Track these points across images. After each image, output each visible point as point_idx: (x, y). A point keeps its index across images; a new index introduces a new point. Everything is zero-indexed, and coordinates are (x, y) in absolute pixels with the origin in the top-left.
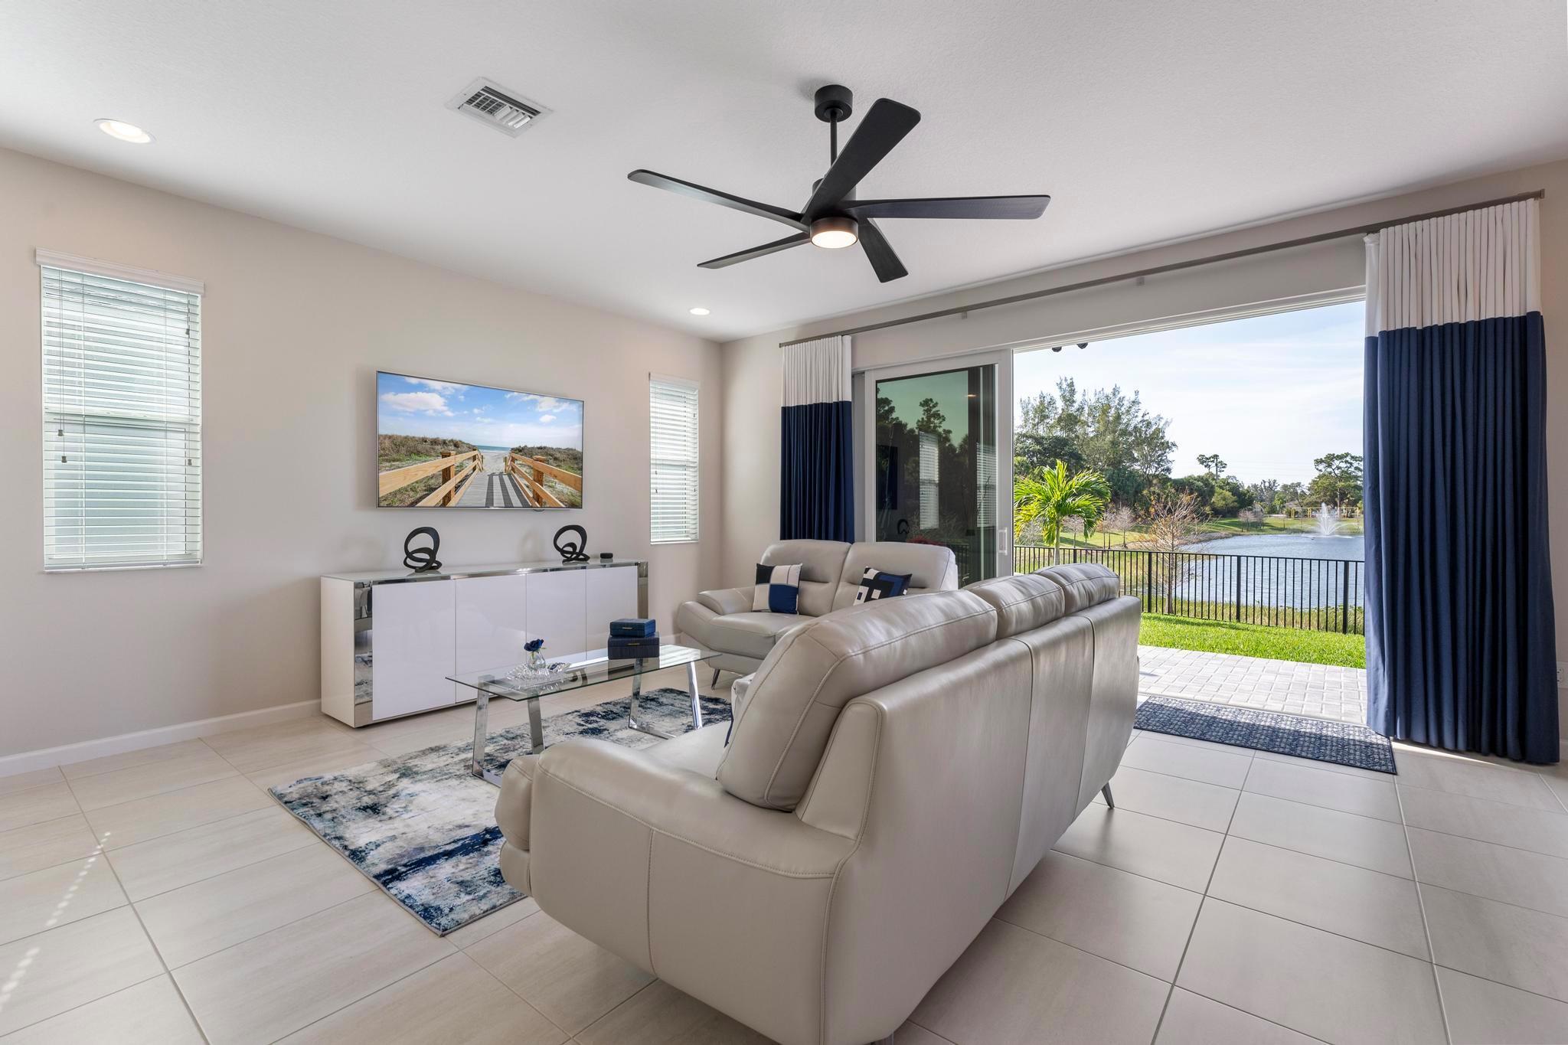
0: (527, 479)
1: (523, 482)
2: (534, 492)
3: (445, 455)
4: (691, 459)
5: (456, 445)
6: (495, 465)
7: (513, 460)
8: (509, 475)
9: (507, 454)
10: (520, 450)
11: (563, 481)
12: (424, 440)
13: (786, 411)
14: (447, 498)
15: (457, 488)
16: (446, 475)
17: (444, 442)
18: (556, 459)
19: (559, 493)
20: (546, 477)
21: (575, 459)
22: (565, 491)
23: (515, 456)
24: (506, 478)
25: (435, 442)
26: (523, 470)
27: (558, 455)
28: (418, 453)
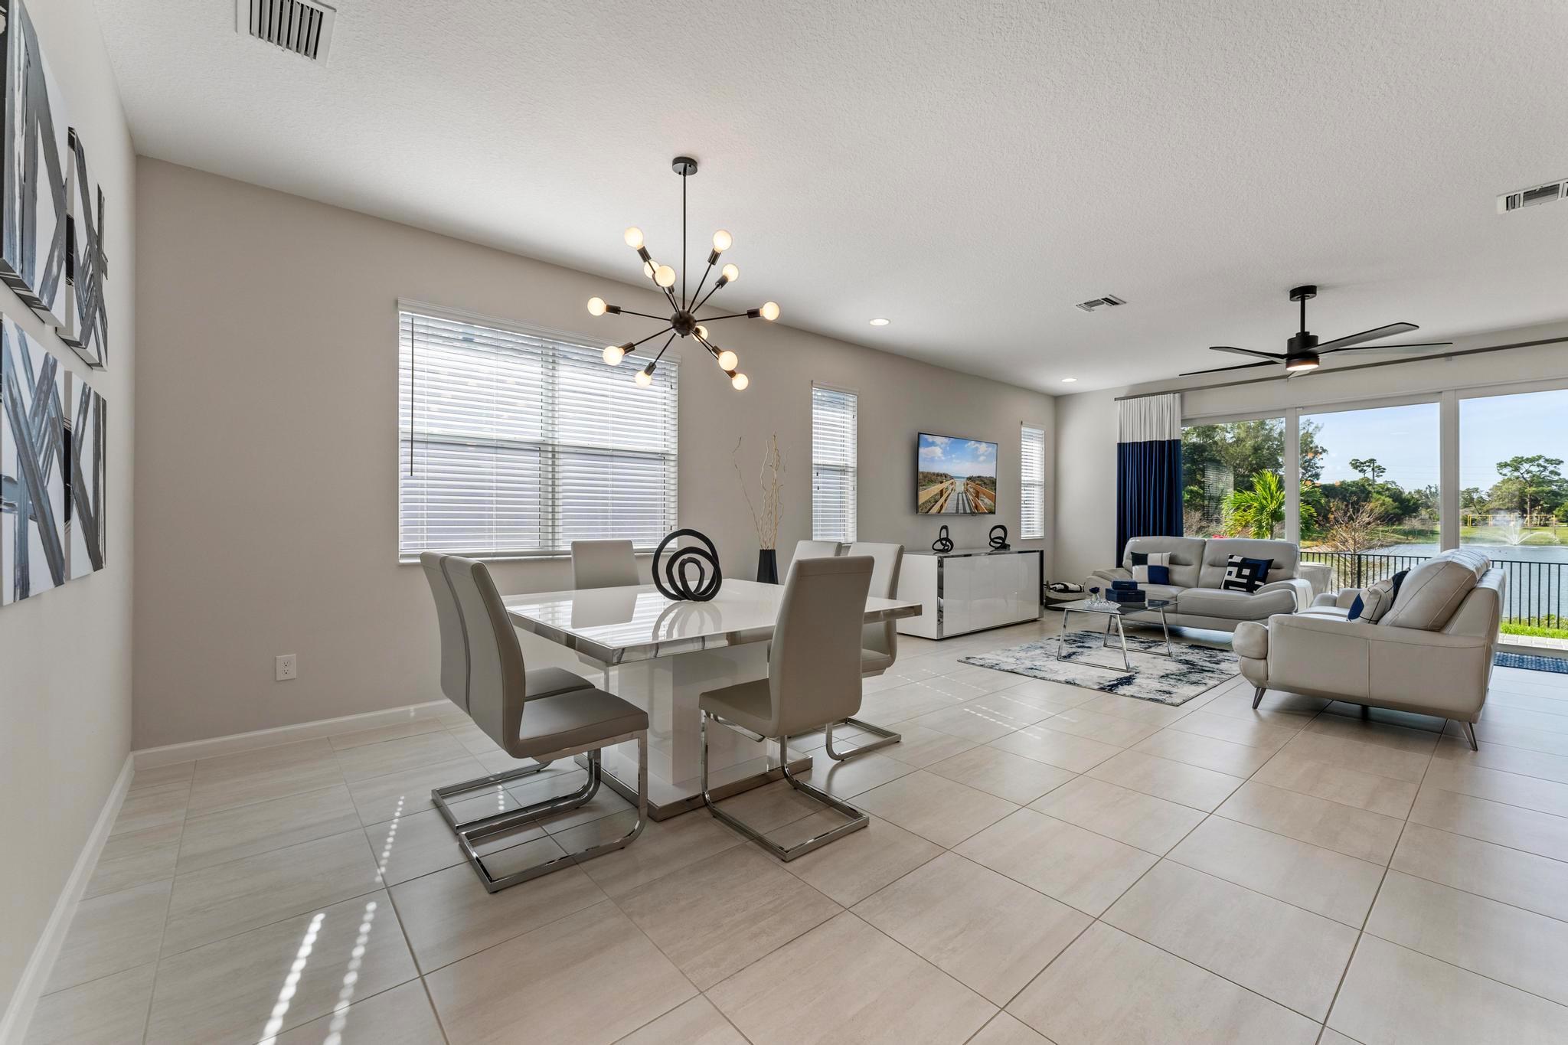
0: (972, 496)
1: (971, 497)
2: (975, 504)
3: (942, 482)
4: (1037, 479)
5: (946, 476)
6: (960, 487)
7: (967, 484)
8: (965, 493)
9: (964, 480)
10: (970, 478)
11: (987, 497)
12: (934, 474)
13: (1121, 447)
14: (942, 506)
15: (946, 500)
16: (942, 493)
17: (941, 475)
18: (985, 483)
19: (985, 504)
20: (981, 495)
21: (992, 483)
22: (988, 503)
23: (968, 482)
24: (964, 495)
25: (938, 475)
26: (971, 490)
27: (986, 481)
28: (932, 481)
